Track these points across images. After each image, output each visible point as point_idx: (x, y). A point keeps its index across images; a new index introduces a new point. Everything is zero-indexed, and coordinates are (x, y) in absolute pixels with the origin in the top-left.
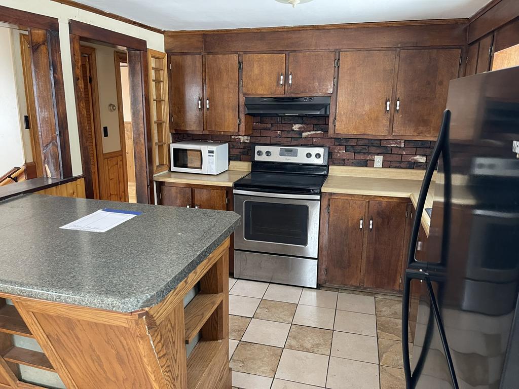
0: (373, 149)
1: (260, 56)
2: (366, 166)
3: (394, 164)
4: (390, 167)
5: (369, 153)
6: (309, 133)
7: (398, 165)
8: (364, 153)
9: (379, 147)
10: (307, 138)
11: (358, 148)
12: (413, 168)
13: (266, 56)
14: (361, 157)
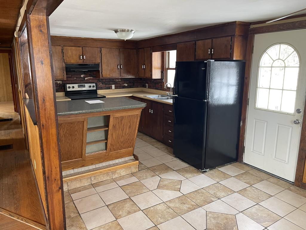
0: (111, 83)
1: (71, 48)
2: (110, 89)
3: (118, 87)
4: (117, 88)
5: (110, 84)
6: (88, 78)
7: (119, 87)
8: (108, 84)
9: (113, 81)
10: (87, 80)
11: (106, 83)
12: (124, 88)
13: (73, 48)
14: (108, 86)
